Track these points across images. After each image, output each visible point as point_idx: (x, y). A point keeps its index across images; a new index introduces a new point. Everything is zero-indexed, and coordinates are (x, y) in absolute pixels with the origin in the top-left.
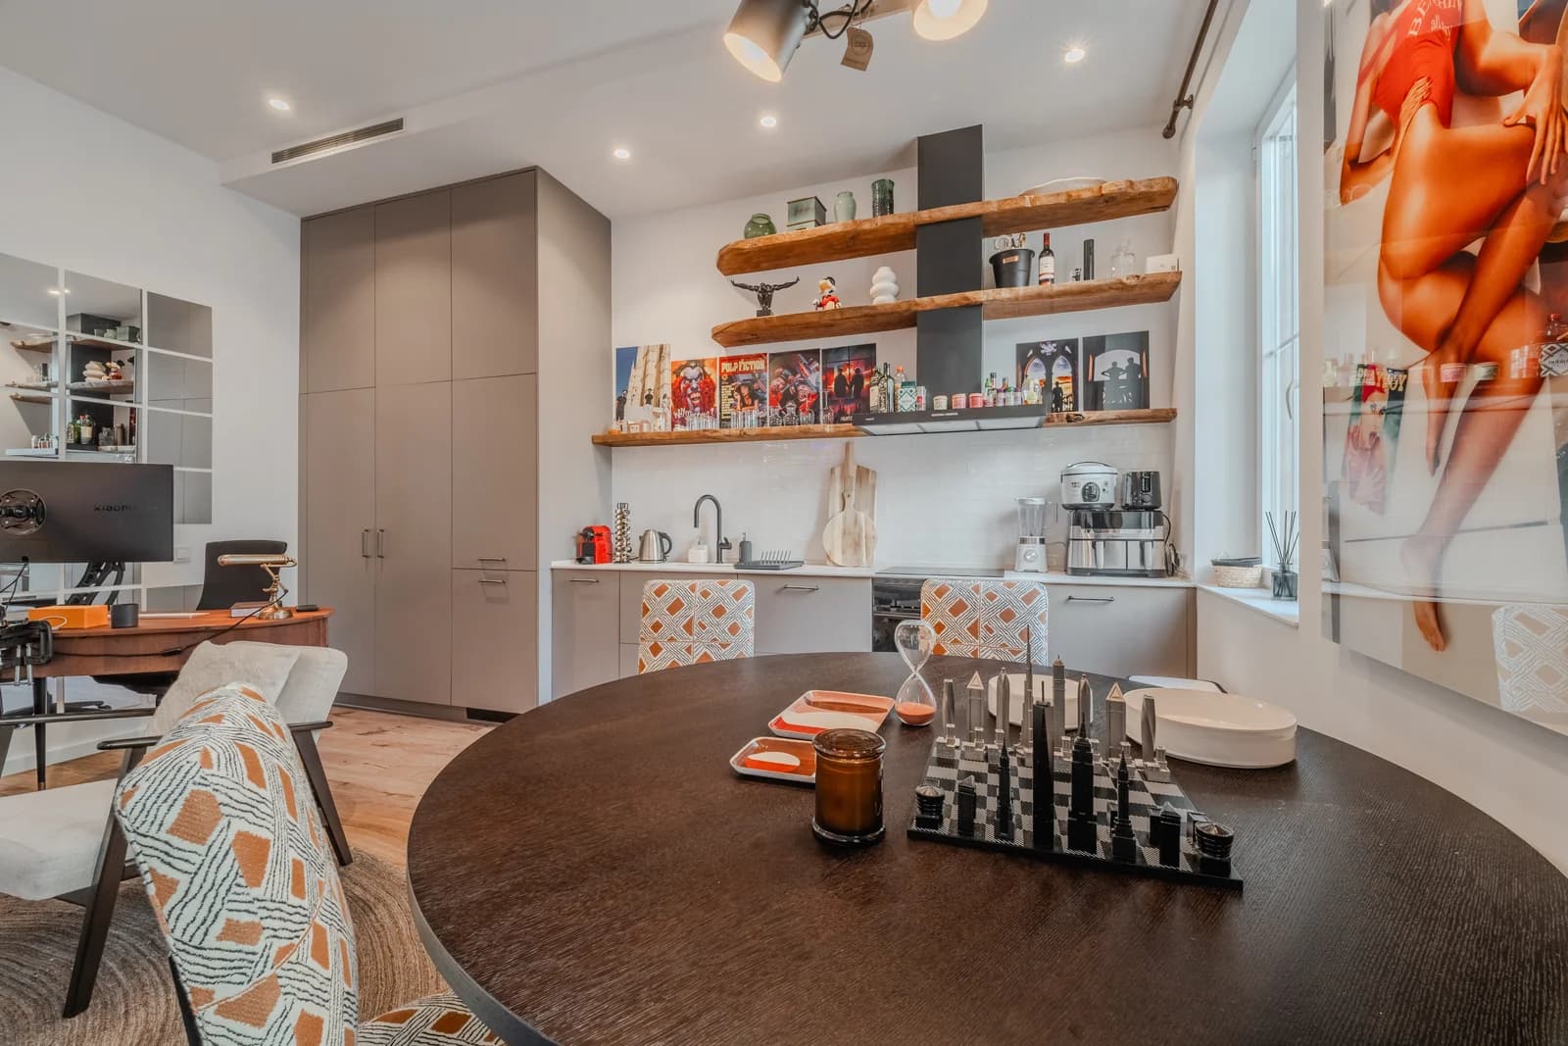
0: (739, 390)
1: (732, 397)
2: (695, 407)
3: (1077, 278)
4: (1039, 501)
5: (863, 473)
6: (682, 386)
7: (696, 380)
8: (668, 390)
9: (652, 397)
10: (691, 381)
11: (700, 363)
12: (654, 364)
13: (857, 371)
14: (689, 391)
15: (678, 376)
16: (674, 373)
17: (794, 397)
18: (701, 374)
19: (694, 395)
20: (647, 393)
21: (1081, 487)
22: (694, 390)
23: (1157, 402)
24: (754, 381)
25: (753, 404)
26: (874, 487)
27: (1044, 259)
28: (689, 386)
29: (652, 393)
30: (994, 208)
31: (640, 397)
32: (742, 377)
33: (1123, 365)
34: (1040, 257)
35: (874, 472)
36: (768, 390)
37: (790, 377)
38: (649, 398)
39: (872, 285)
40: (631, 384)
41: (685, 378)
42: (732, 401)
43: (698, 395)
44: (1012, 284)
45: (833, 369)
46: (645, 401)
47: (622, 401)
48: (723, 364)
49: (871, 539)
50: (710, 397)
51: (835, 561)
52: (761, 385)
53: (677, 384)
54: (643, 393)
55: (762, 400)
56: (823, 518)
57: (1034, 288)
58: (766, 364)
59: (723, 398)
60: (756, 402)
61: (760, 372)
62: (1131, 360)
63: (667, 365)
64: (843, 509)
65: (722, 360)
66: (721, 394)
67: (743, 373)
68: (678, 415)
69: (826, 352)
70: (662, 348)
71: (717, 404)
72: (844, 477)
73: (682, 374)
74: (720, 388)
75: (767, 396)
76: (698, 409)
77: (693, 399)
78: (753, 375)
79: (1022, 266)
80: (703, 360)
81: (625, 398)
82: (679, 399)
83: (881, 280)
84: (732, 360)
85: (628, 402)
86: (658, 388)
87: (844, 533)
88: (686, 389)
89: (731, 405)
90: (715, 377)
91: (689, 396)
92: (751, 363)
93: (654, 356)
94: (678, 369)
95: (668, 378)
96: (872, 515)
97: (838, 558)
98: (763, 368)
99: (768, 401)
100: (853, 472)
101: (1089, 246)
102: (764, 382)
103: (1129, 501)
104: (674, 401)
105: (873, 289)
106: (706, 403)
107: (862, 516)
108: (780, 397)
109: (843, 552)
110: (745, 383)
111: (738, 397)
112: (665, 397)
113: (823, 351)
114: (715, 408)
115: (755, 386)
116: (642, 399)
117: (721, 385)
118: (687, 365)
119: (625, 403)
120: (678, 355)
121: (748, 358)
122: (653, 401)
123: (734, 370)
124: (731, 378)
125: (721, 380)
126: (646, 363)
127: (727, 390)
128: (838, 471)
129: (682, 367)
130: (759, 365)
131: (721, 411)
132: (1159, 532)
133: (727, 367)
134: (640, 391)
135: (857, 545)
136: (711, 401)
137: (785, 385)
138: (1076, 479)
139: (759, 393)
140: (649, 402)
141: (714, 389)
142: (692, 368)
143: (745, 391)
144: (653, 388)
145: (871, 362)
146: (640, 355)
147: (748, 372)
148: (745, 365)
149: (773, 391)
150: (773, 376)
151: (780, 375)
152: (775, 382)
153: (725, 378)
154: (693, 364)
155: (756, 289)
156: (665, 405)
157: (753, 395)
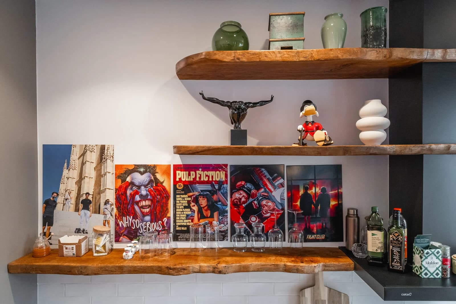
0: (196, 200)
1: (189, 207)
2: (144, 215)
6: (129, 192)
7: (145, 186)
8: (111, 195)
10: (139, 187)
11: (151, 169)
12: (94, 165)
13: (323, 190)
14: (137, 198)
15: (124, 181)
16: (118, 177)
17: (257, 212)
18: (151, 181)
19: (144, 203)
20: (84, 197)
22: (144, 198)
24: (213, 192)
25: (212, 216)
28: (136, 193)
29: (90, 197)
31: (73, 201)
32: (200, 187)
36: (229, 203)
37: (253, 191)
40: (62, 187)
41: (132, 183)
42: (188, 212)
43: (148, 203)
46: (81, 206)
47: (50, 204)
48: (177, 172)
50: (162, 206)
52: (222, 197)
53: (123, 190)
54: (78, 197)
55: (223, 213)
58: (226, 176)
59: (179, 208)
60: (216, 214)
61: (220, 183)
63: (110, 167)
65: (177, 168)
66: (175, 204)
67: (202, 183)
68: (125, 222)
69: (291, 170)
70: (103, 148)
71: (171, 214)
73: (128, 179)
74: (175, 198)
75: (228, 209)
76: (148, 218)
77: (143, 207)
78: (213, 186)
80: (155, 166)
82: (125, 205)
84: (188, 168)
86: (99, 192)
88: (133, 196)
89: (188, 216)
90: (169, 185)
91: (137, 203)
92: (210, 173)
93: (93, 157)
94: (124, 174)
95: (111, 184)
99: (229, 214)
102: (225, 194)
104: (118, 208)
106: (158, 212)
108: (242, 211)
110: (202, 194)
111: (195, 208)
113: (288, 167)
114: (169, 218)
115: (215, 197)
117: (175, 194)
118: (136, 169)
121: (206, 168)
122: (91, 206)
123: (191, 179)
124: (188, 187)
125: (175, 189)
126: (83, 164)
127: (183, 200)
129: (129, 172)
131: (175, 221)
133: (182, 175)
134: (74, 195)
136: (164, 210)
137: (248, 199)
139: (219, 205)
141: (168, 197)
142: (142, 173)
143: (203, 202)
144: (91, 193)
145: (337, 182)
146: (75, 156)
147: (208, 182)
148: (203, 175)
149: (234, 204)
150: (234, 189)
151: (241, 188)
152: (237, 195)
153: (180, 186)
154: (142, 170)
155: (229, 105)
156: (107, 212)
157: (213, 207)
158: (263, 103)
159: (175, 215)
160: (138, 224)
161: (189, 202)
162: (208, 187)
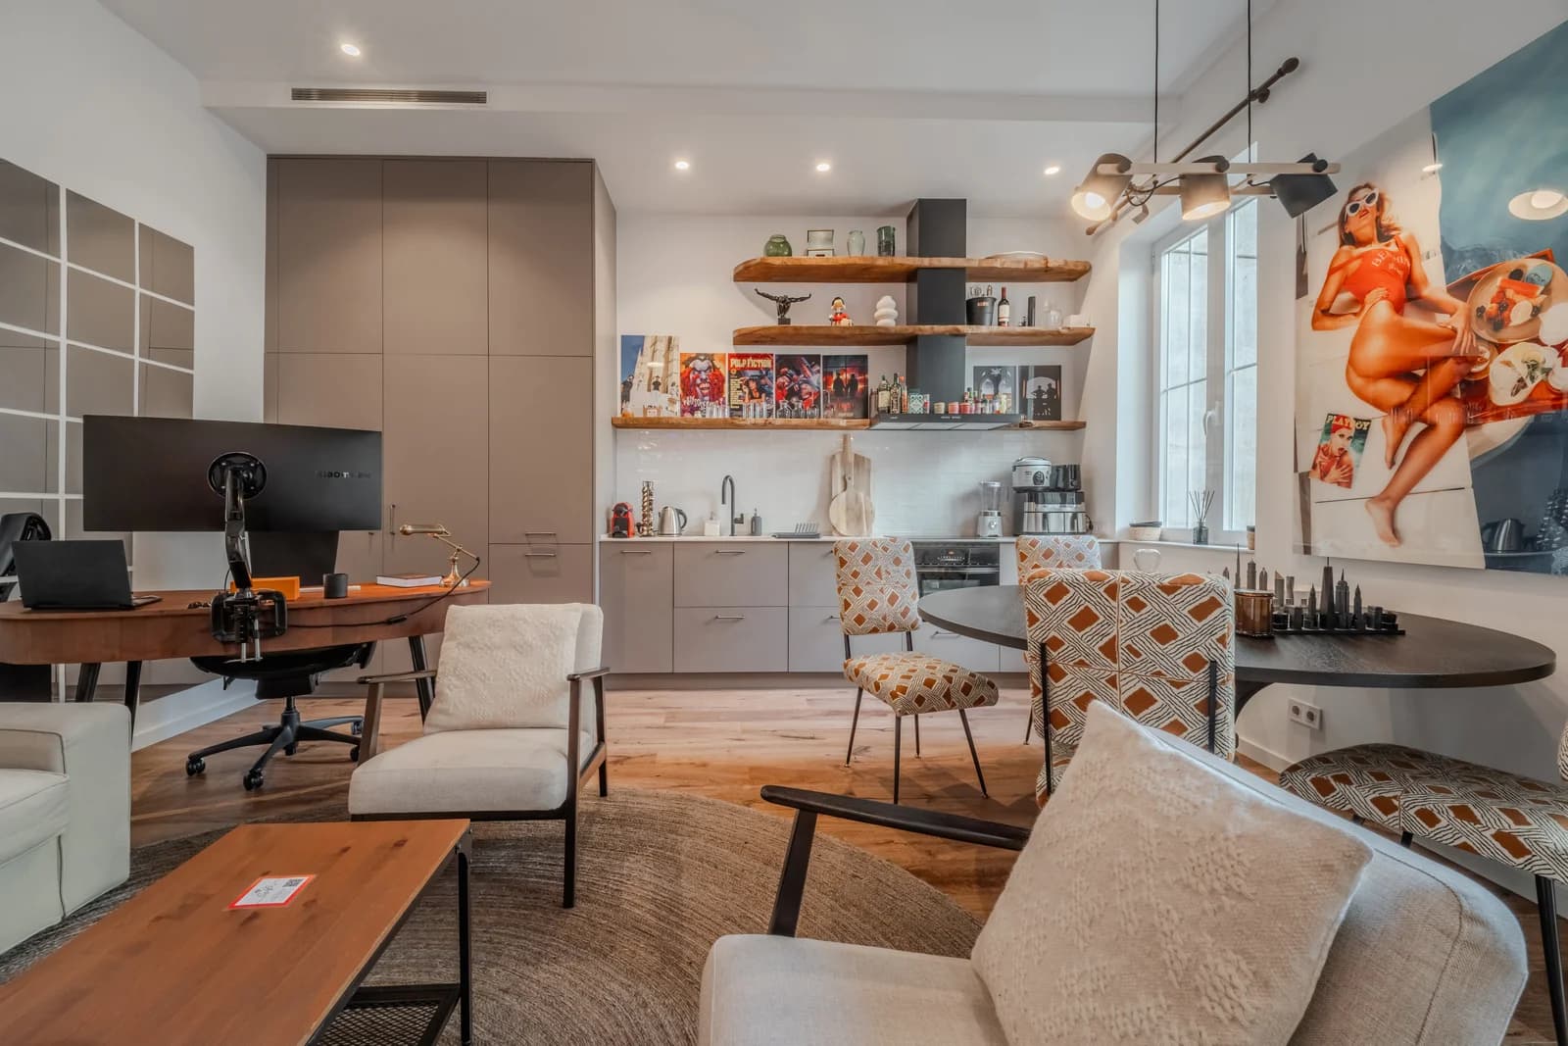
0: (747, 384)
1: (741, 389)
2: (704, 396)
3: (1024, 325)
4: (997, 485)
5: (860, 461)
6: (691, 376)
7: (705, 371)
8: (677, 379)
9: (660, 384)
10: (700, 372)
11: (710, 357)
12: (663, 353)
13: (853, 376)
14: (698, 381)
15: (687, 367)
16: (683, 363)
17: (798, 394)
18: (709, 368)
19: (703, 386)
20: (655, 380)
21: (1032, 476)
22: (704, 381)
23: (1067, 416)
24: (762, 377)
25: (760, 397)
26: (869, 471)
27: (1001, 307)
28: (697, 377)
29: (660, 380)
30: (975, 264)
31: (646, 383)
32: (751, 373)
33: (1045, 388)
34: (1000, 304)
35: (869, 460)
36: (774, 386)
37: (795, 376)
38: (657, 385)
39: (876, 310)
40: (637, 371)
41: (694, 369)
42: (740, 393)
43: (707, 385)
44: (981, 323)
45: (831, 374)
46: (652, 387)
47: (627, 386)
48: (732, 360)
49: (870, 514)
50: (719, 389)
51: (842, 532)
52: (769, 382)
53: (686, 374)
54: (650, 380)
55: (769, 394)
56: (829, 498)
57: (995, 328)
58: (772, 364)
59: (733, 390)
60: (763, 395)
61: (767, 369)
62: (1050, 385)
63: (676, 355)
64: (845, 489)
65: (731, 356)
66: (730, 386)
67: (751, 369)
68: (689, 401)
69: (826, 358)
70: (670, 339)
71: (726, 395)
72: (844, 463)
73: (691, 365)
74: (729, 381)
75: (774, 391)
76: (707, 398)
77: (702, 389)
78: (761, 372)
79: (988, 310)
80: (713, 355)
81: (631, 383)
82: (688, 387)
83: (884, 307)
84: (740, 356)
85: (634, 387)
86: (667, 376)
87: (847, 509)
88: (695, 380)
89: (740, 397)
90: (725, 372)
91: (698, 386)
92: (759, 361)
93: (662, 347)
94: (687, 361)
95: (676, 369)
96: (868, 494)
97: (843, 529)
98: (770, 366)
99: (774, 396)
100: (851, 459)
101: (1031, 301)
102: (771, 379)
103: (1061, 485)
104: (683, 389)
105: (877, 314)
106: (716, 393)
107: (862, 495)
108: (786, 393)
109: (848, 524)
110: (752, 379)
111: (747, 390)
112: (673, 385)
113: (824, 357)
114: (724, 399)
115: (763, 381)
116: (649, 385)
117: (730, 378)
118: (697, 357)
119: (631, 387)
120: (687, 346)
121: (756, 356)
122: (660, 387)
123: (743, 365)
124: (740, 373)
125: (730, 374)
126: (654, 352)
127: (736, 383)
128: (838, 458)
129: (692, 359)
130: (766, 363)
131: (729, 401)
132: (1082, 507)
133: (736, 362)
134: (647, 377)
135: (859, 518)
136: (720, 392)
137: (790, 383)
138: (1029, 469)
139: (766, 388)
140: (656, 388)
141: (723, 381)
142: (702, 360)
143: (753, 385)
144: (660, 376)
145: (864, 370)
146: (647, 344)
147: (756, 369)
148: (753, 363)
149: (780, 387)
150: (779, 374)
151: (785, 374)
152: (781, 380)
153: (734, 372)
154: (702, 358)
155: (776, 299)
156: (673, 392)
157: (761, 389)
158: (802, 299)
159: (729, 396)
160: (699, 402)
161: (741, 385)
162: (757, 373)
